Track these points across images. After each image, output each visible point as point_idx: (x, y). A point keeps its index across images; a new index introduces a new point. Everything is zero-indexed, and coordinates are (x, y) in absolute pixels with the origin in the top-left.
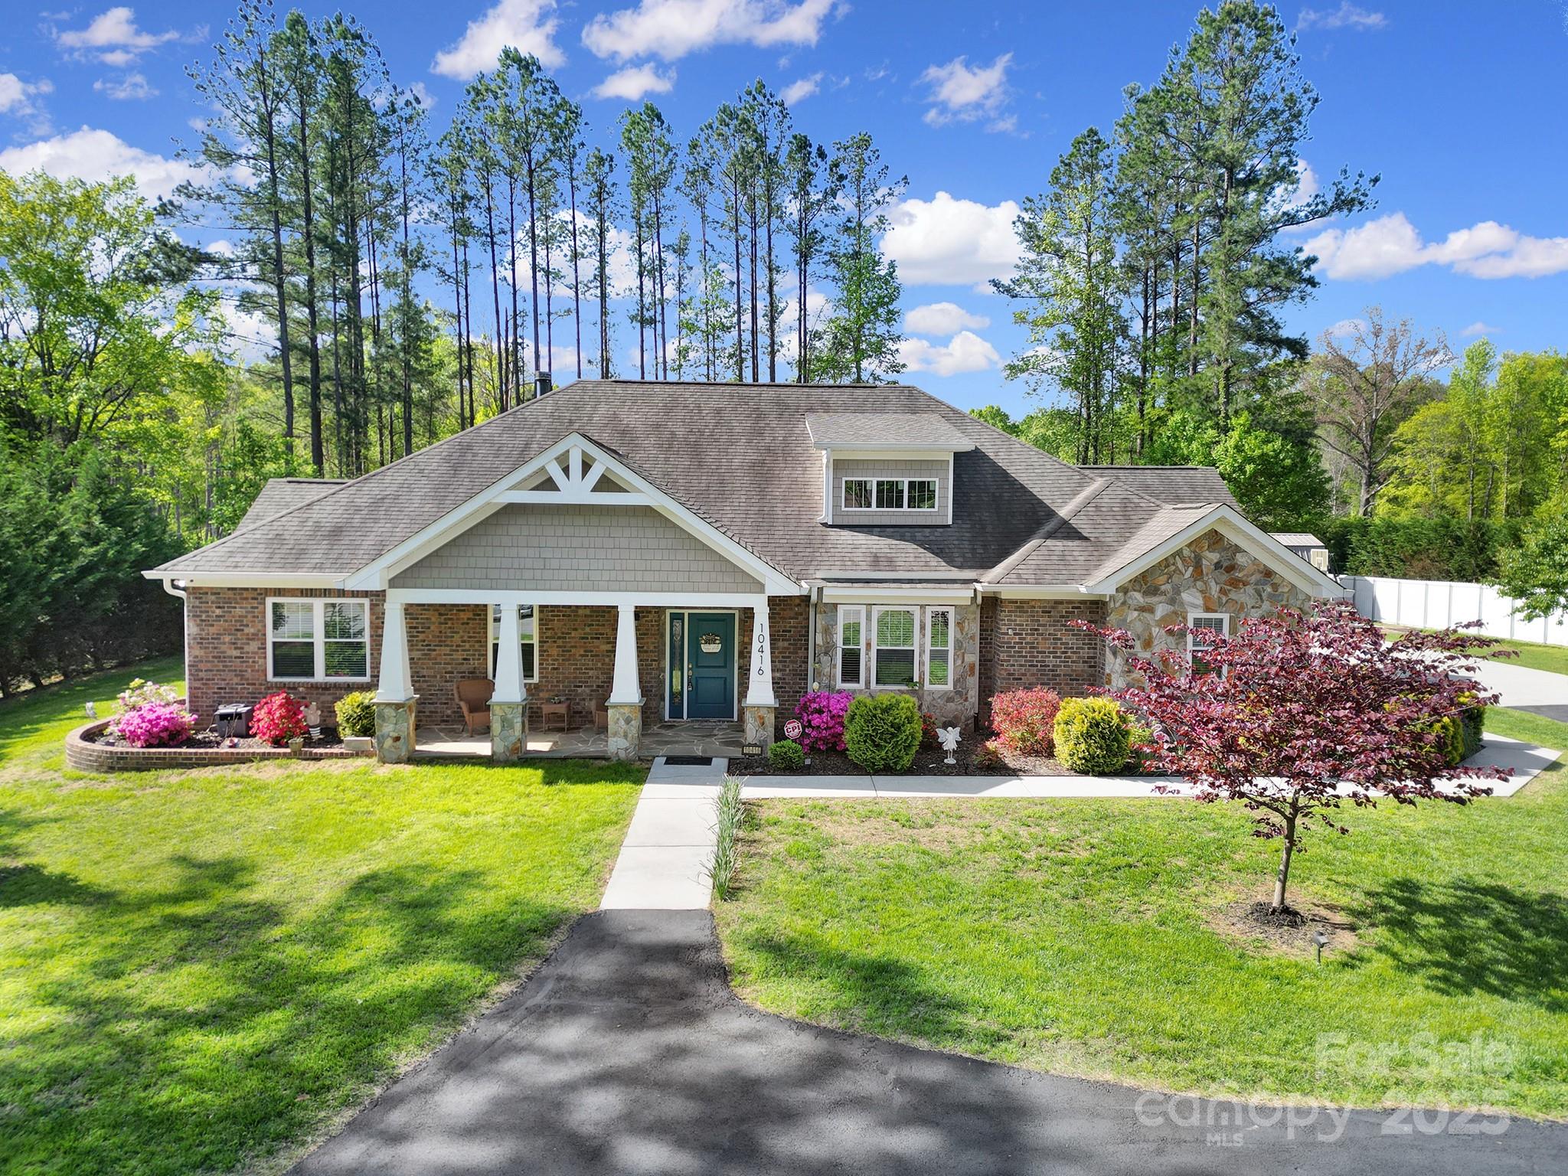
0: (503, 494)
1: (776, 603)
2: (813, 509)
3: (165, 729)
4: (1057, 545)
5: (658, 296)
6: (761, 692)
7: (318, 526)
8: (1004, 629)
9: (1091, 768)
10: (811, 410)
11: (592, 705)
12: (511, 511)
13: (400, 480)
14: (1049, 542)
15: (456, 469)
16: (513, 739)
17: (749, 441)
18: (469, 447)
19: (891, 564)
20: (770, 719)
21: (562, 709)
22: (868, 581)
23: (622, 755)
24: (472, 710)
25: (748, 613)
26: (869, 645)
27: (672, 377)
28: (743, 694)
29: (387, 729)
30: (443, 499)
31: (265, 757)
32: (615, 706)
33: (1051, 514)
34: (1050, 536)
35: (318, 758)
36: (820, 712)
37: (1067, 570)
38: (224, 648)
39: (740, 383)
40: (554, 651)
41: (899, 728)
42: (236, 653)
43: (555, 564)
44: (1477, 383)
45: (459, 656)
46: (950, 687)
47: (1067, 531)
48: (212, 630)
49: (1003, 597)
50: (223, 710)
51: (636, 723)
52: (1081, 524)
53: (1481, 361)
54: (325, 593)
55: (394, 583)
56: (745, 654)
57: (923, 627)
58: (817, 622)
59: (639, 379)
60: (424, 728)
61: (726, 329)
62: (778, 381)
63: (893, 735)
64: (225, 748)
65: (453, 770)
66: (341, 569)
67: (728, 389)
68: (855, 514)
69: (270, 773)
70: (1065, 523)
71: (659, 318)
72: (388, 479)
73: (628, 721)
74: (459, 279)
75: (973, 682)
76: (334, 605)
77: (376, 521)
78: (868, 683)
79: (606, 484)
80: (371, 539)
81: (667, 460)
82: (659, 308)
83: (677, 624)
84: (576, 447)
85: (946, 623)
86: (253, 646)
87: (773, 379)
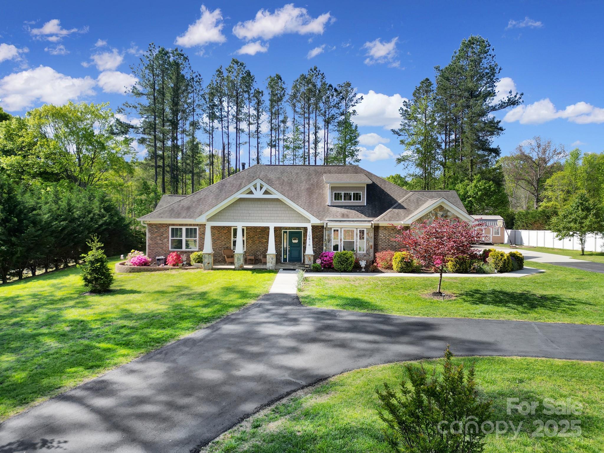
0: (239, 195)
1: (314, 228)
2: (325, 201)
3: (144, 262)
4: (396, 211)
5: (277, 137)
6: (309, 250)
7: (183, 207)
8: (380, 235)
9: (403, 270)
10: (325, 173)
11: (261, 257)
12: (241, 200)
13: (205, 194)
14: (394, 210)
15: (221, 191)
16: (240, 264)
17: (306, 182)
18: (224, 184)
19: (347, 216)
20: (312, 258)
21: (253, 258)
22: (340, 221)
23: (271, 268)
24: (228, 258)
25: (306, 229)
26: (341, 240)
27: (281, 163)
28: (304, 252)
29: (206, 260)
30: (218, 198)
31: (172, 269)
32: (269, 255)
33: (396, 202)
34: (394, 208)
35: (187, 269)
36: (326, 256)
37: (398, 217)
38: (157, 241)
39: (304, 165)
40: (250, 242)
41: (348, 259)
42: (161, 242)
43: (252, 215)
44: (574, 164)
45: (223, 243)
46: (365, 252)
47: (400, 207)
48: (154, 236)
49: (380, 225)
50: (157, 258)
51: (275, 259)
52: (404, 204)
53: (576, 156)
54: (186, 225)
55: (208, 220)
56: (305, 243)
57: (357, 235)
58: (326, 233)
59: (270, 164)
60: (216, 262)
61: (299, 148)
62: (317, 164)
63: (346, 261)
64: (161, 267)
65: (224, 271)
66: (191, 218)
67: (300, 167)
68: (337, 202)
69: (174, 272)
70: (400, 204)
71: (277, 145)
72: (201, 194)
73: (272, 259)
74: (211, 132)
75: (372, 251)
76: (188, 229)
77: (199, 205)
78: (341, 251)
79: (266, 192)
80: (198, 210)
81: (282, 188)
82: (277, 142)
83: (285, 234)
84: (258, 182)
85: (363, 233)
86: (166, 240)
87: (315, 163)
